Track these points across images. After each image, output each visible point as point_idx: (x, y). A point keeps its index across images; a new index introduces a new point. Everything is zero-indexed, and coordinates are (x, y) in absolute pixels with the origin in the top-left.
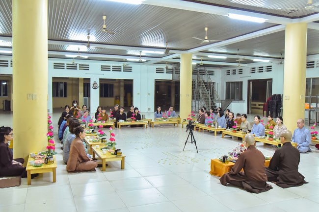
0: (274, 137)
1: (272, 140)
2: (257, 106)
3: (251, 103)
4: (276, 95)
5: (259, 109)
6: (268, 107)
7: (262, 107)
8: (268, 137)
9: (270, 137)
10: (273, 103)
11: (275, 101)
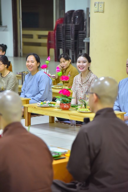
0: (73, 102)
1: (67, 109)
2: (35, 40)
3: (21, 32)
4: (72, 11)
5: (39, 45)
6: (59, 41)
7: (45, 41)
8: (58, 102)
9: (64, 101)
10: (67, 31)
11: (72, 26)
